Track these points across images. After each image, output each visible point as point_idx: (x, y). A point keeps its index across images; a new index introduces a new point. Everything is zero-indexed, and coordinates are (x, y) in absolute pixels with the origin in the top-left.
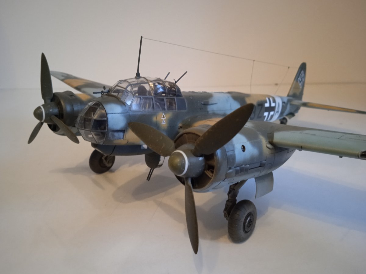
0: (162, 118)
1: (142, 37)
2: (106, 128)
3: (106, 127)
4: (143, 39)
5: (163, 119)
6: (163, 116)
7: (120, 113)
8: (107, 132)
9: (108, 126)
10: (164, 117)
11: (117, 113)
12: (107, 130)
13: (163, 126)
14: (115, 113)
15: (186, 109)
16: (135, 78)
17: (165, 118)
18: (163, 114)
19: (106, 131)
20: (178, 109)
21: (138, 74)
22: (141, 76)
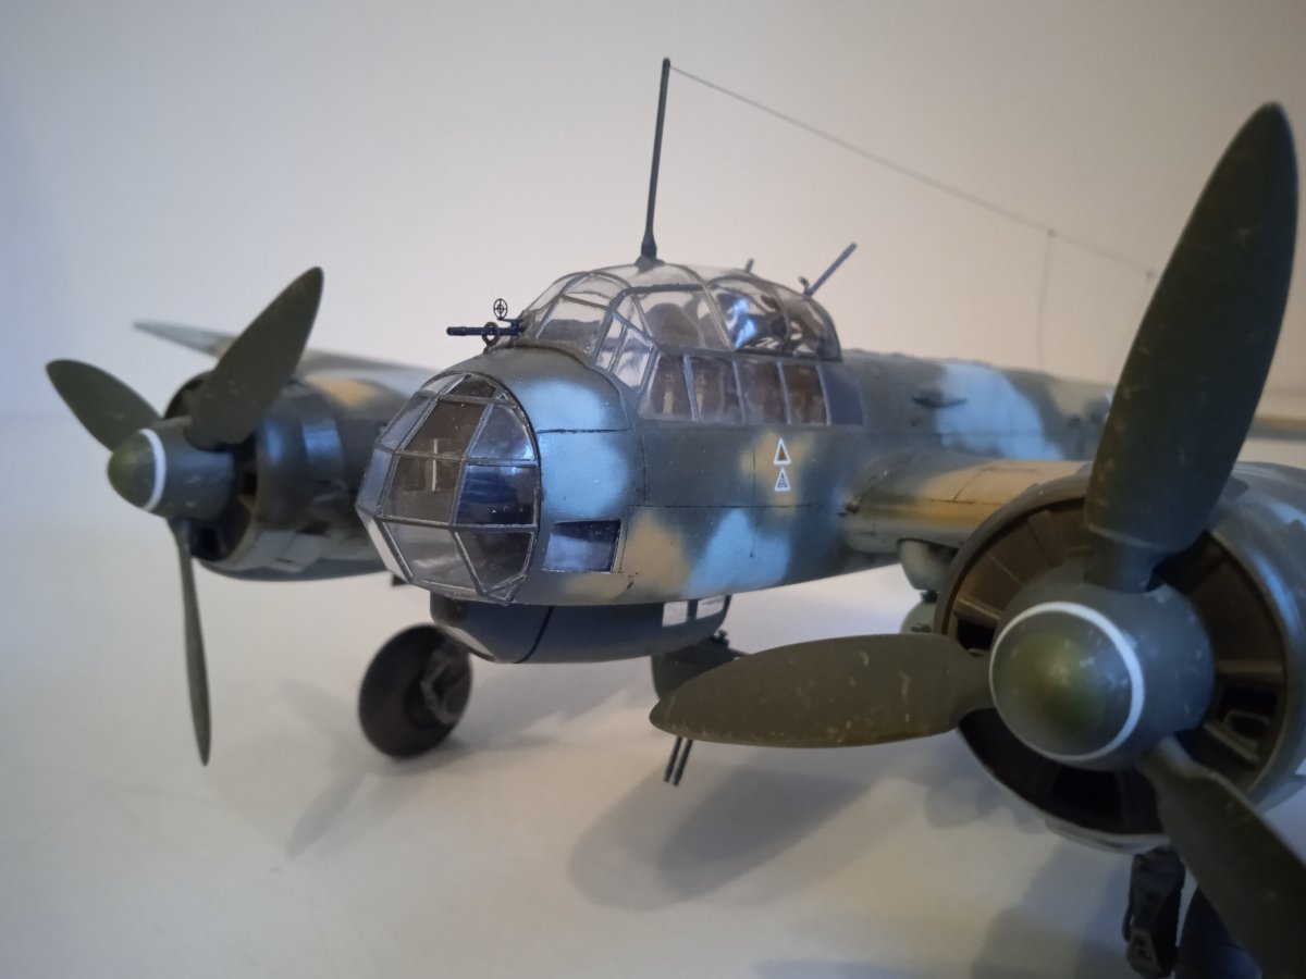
0: (776, 462)
1: (666, 64)
2: (535, 507)
3: (532, 505)
4: (672, 73)
5: (779, 468)
6: (781, 449)
7: (599, 431)
8: (538, 531)
9: (541, 497)
10: (782, 457)
11: (584, 431)
12: (539, 524)
13: (780, 502)
14: (574, 431)
15: (859, 421)
16: (638, 263)
17: (788, 462)
18: (781, 442)
19: (535, 525)
20: (836, 420)
21: (649, 248)
22: (659, 256)
